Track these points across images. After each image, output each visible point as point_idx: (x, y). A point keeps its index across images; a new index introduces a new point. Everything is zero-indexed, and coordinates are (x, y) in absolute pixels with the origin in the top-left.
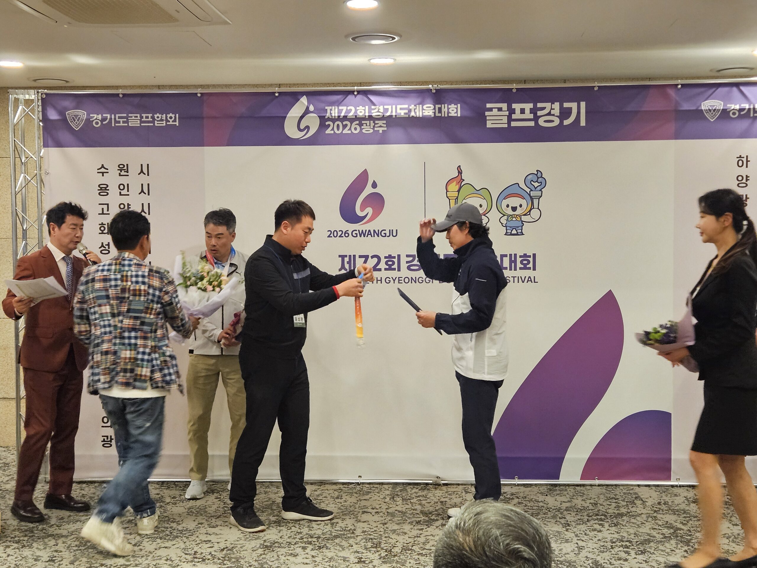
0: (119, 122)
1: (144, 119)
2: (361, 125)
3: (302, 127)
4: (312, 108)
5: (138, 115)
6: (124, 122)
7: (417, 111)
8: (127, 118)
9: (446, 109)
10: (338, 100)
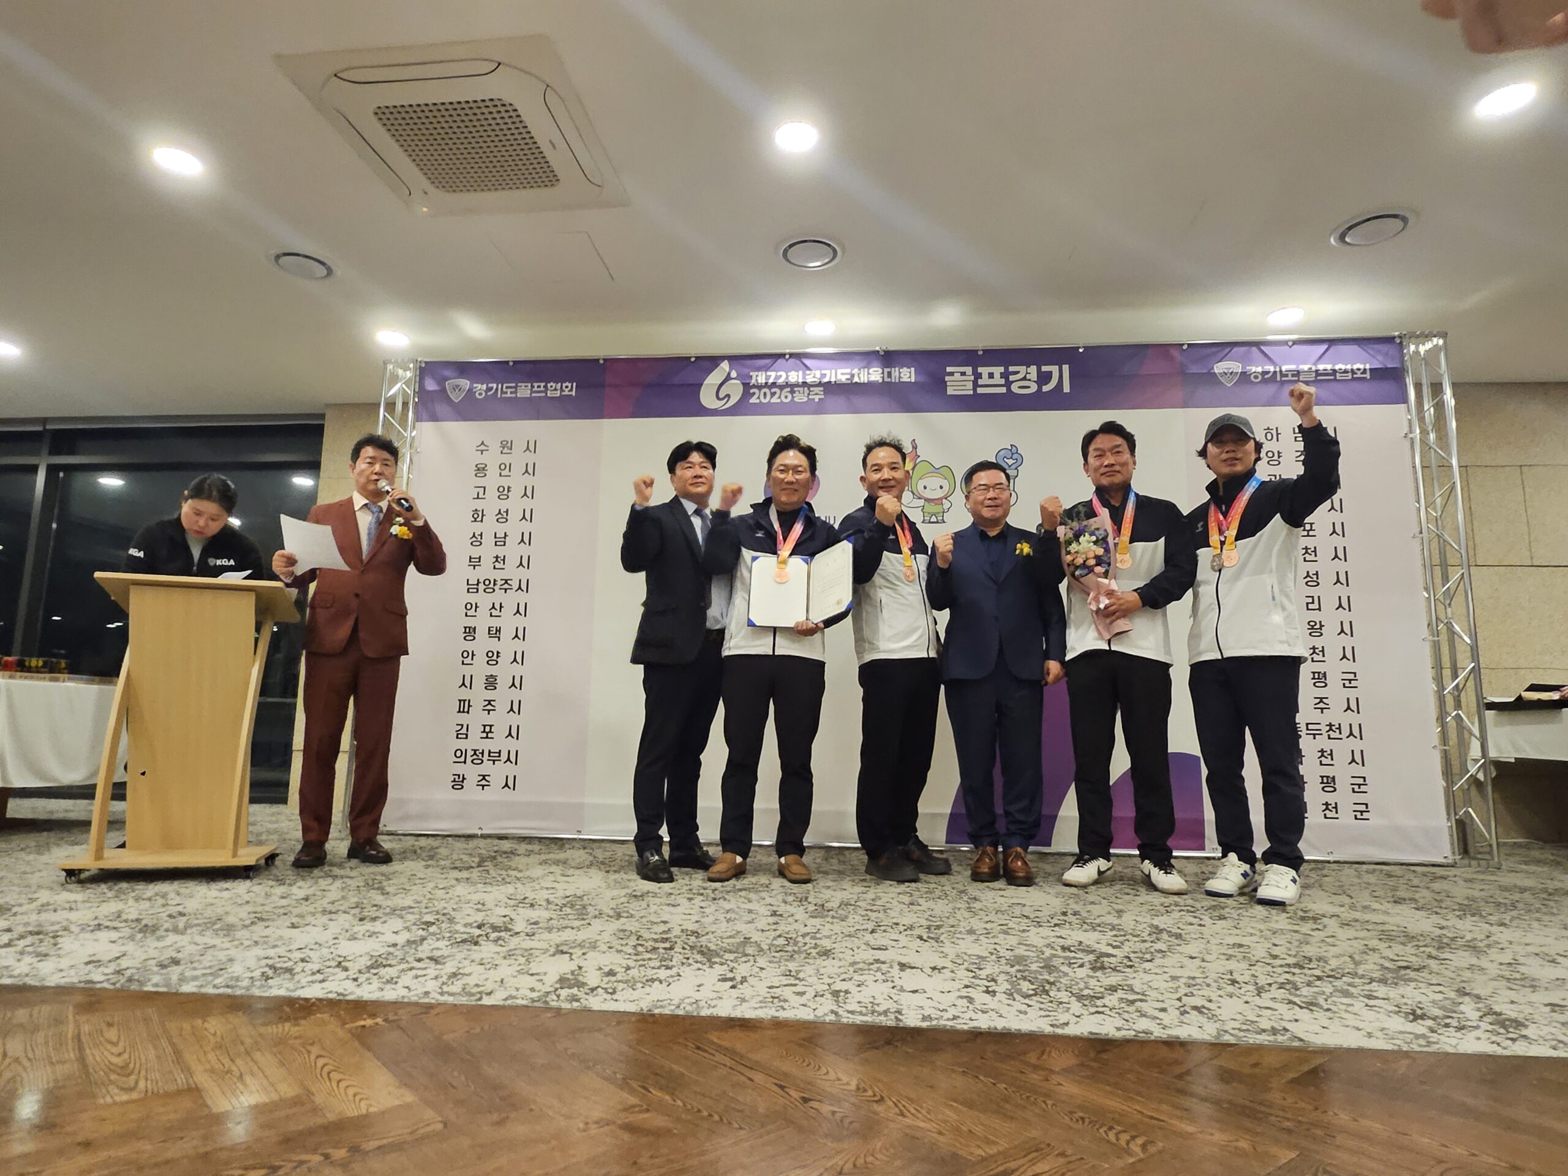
0: (506, 393)
1: (536, 389)
2: (792, 392)
3: (721, 395)
4: (734, 374)
5: (529, 385)
6: (511, 393)
7: (861, 376)
8: (516, 387)
9: (897, 374)
10: (766, 365)
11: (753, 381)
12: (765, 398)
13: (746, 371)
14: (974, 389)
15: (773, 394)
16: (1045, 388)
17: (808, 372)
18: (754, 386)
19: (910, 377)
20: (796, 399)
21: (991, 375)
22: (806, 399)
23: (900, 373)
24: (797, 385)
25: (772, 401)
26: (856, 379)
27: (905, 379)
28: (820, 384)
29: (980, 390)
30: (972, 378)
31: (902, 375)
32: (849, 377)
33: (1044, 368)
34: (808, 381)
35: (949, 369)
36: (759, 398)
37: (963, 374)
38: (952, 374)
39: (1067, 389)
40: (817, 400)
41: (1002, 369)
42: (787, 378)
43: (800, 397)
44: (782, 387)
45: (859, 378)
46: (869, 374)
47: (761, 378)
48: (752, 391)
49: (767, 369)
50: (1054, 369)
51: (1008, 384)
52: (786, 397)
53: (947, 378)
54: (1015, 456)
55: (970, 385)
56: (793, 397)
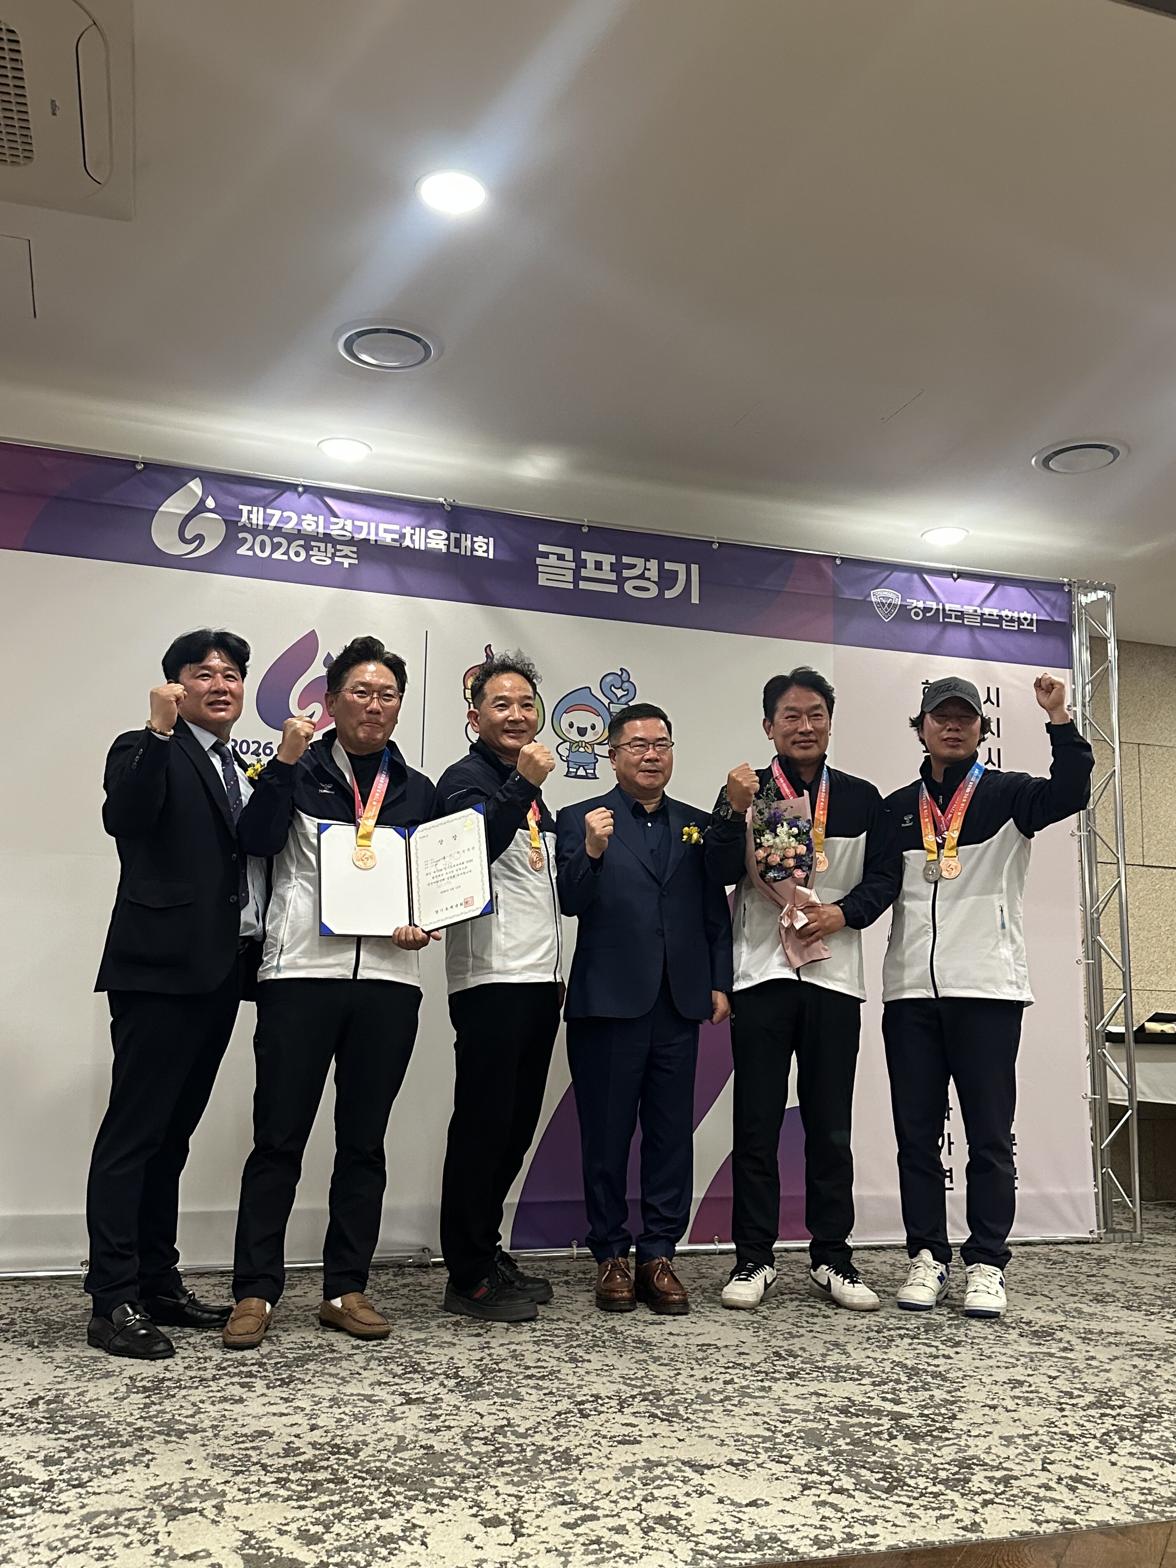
3: (188, 535)
4: (210, 503)
7: (416, 538)
9: (469, 543)
10: (264, 497)
11: (244, 519)
12: (263, 551)
13: (231, 501)
14: (575, 583)
15: (276, 547)
16: (669, 594)
17: (333, 520)
18: (244, 528)
19: (487, 551)
20: (313, 560)
21: (598, 566)
22: (329, 562)
23: (473, 543)
24: (316, 537)
25: (275, 556)
26: (407, 542)
27: (480, 553)
28: (351, 542)
29: (583, 585)
30: (573, 565)
31: (476, 546)
32: (397, 537)
33: (668, 566)
34: (333, 533)
35: (542, 548)
36: (251, 548)
37: (561, 557)
38: (546, 555)
39: (695, 600)
40: (346, 565)
41: (613, 559)
42: (300, 522)
43: (320, 558)
44: (291, 538)
45: (413, 541)
46: (427, 537)
47: (255, 516)
48: (241, 535)
49: (266, 503)
50: (681, 568)
51: (620, 582)
52: (297, 554)
53: (539, 561)
54: (626, 685)
55: (569, 576)
56: (309, 556)
